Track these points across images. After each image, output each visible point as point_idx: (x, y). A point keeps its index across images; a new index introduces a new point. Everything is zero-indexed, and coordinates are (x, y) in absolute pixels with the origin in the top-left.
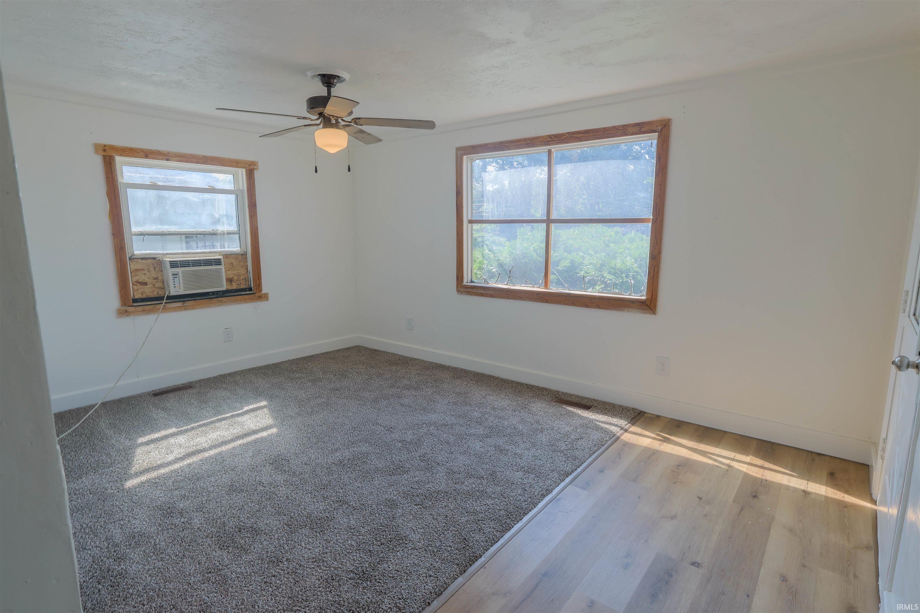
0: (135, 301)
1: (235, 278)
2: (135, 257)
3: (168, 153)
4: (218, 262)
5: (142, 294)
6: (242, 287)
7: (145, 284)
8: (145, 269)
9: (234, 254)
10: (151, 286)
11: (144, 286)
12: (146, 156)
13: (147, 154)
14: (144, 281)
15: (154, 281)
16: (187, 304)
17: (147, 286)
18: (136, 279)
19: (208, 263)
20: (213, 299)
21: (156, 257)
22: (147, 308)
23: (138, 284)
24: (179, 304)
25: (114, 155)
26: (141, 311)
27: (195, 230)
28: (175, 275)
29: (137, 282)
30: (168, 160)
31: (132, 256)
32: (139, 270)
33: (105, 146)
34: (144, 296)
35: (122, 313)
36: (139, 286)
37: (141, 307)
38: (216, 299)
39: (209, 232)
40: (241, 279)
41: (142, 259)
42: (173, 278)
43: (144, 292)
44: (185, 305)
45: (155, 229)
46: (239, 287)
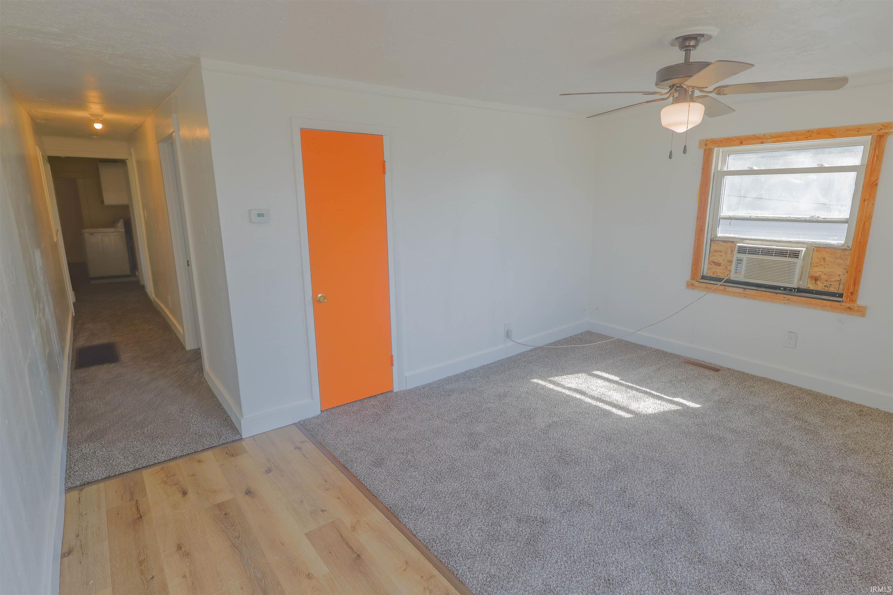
0: (703, 277)
1: (823, 277)
2: (717, 239)
3: (764, 136)
4: (795, 254)
5: (713, 273)
6: (832, 290)
7: (719, 265)
8: (723, 252)
9: (830, 248)
10: (723, 267)
11: (718, 267)
12: (741, 143)
13: (742, 141)
14: (718, 262)
15: (728, 263)
16: (747, 292)
17: (720, 267)
18: (712, 258)
19: (782, 253)
20: (778, 295)
21: (734, 241)
22: (709, 286)
23: (712, 263)
24: (740, 291)
25: (713, 147)
26: (704, 288)
27: (788, 216)
28: (739, 261)
29: (713, 262)
30: (762, 143)
31: (714, 238)
32: (718, 251)
33: (707, 141)
34: (715, 276)
35: (690, 285)
36: (713, 266)
37: (704, 284)
38: (782, 295)
39: (805, 219)
40: (833, 280)
41: (723, 241)
42: (737, 263)
43: (716, 271)
44: (745, 293)
45: (744, 214)
46: (826, 289)
